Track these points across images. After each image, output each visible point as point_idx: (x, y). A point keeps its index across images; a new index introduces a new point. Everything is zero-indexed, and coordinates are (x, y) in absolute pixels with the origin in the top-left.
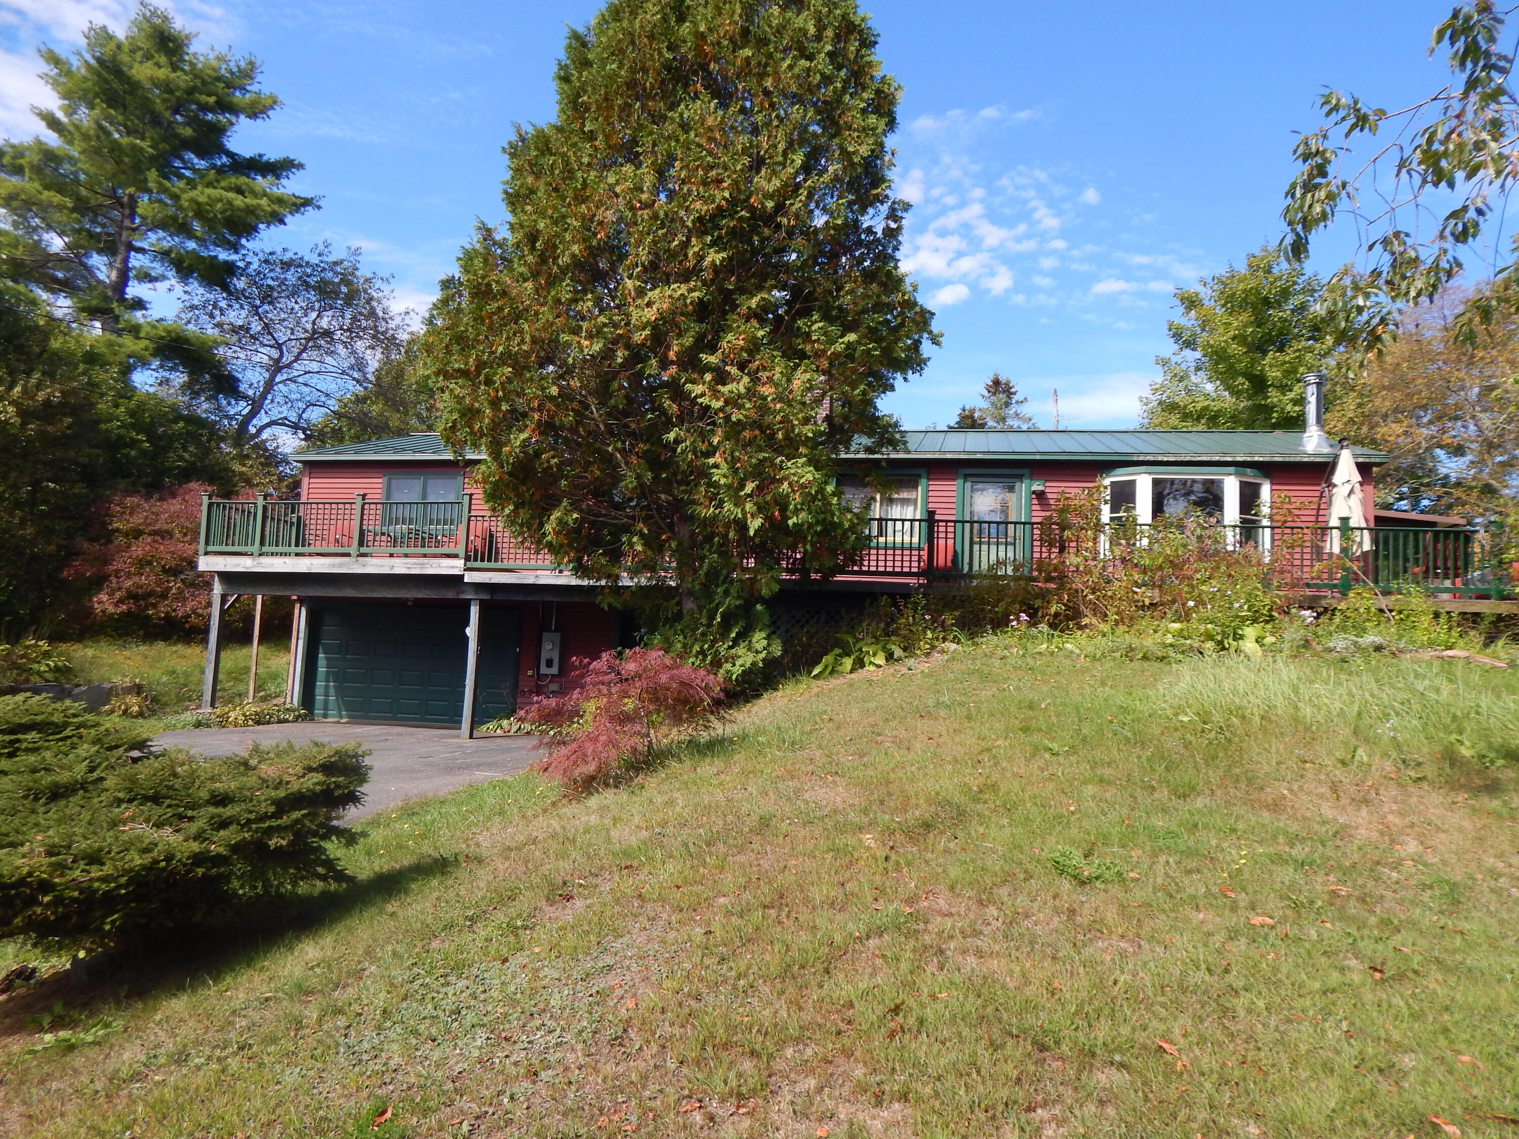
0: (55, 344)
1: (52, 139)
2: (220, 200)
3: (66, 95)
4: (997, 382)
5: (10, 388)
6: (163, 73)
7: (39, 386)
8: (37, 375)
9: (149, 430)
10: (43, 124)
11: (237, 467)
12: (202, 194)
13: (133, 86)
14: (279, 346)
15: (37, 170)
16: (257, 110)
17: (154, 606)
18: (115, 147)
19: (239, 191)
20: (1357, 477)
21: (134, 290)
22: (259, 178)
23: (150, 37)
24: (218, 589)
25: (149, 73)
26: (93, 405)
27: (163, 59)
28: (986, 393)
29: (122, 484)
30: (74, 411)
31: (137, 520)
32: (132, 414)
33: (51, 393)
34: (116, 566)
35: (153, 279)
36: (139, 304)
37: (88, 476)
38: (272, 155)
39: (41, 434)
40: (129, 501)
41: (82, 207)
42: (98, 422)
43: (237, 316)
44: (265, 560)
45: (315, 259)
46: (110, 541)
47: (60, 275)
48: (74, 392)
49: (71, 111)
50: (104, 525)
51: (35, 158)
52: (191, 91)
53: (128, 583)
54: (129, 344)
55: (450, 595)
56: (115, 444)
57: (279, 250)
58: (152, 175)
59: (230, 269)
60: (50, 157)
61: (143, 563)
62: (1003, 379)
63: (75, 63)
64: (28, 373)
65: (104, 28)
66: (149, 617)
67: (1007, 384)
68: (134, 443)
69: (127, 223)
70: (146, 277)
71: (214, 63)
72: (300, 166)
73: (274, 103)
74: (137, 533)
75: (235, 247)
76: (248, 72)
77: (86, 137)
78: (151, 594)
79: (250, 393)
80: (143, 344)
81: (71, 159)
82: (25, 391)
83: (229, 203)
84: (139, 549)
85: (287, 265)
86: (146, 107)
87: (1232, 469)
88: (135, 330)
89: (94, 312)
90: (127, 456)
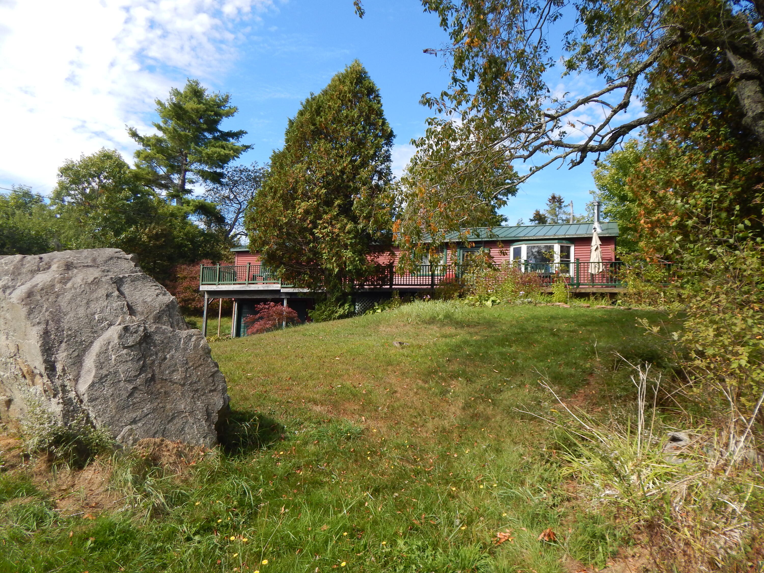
0: (160, 211)
1: (160, 134)
2: (215, 153)
3: (163, 117)
4: (554, 198)
5: (145, 229)
6: (195, 106)
7: (154, 228)
8: (153, 225)
9: (192, 241)
10: (156, 128)
11: (223, 252)
12: (209, 150)
13: (185, 112)
14: (240, 203)
15: (155, 145)
16: (229, 114)
17: (191, 304)
18: (180, 135)
19: (223, 147)
20: (599, 242)
21: (188, 186)
22: (231, 139)
23: (191, 92)
24: (206, 296)
25: (191, 106)
26: (172, 233)
27: (195, 99)
28: (549, 203)
29: (181, 261)
30: (165, 236)
31: (185, 273)
32: (185, 235)
33: (159, 230)
34: (178, 290)
35: (193, 183)
36: (190, 191)
37: (171, 259)
38: (235, 130)
39: (154, 244)
40: (183, 267)
41: (169, 157)
42: (174, 238)
43: (226, 192)
44: (220, 286)
45: (252, 168)
46: (176, 281)
47: (163, 182)
48: (165, 230)
49: (166, 122)
50: (175, 275)
51: (153, 141)
52: (205, 111)
53: (182, 296)
54: (185, 208)
55: (277, 297)
56: (180, 246)
57: (239, 166)
58: (193, 145)
59: (222, 175)
60: (159, 141)
61: (186, 288)
62: (557, 195)
63: (167, 105)
64: (151, 223)
65: (176, 89)
66: (189, 308)
67: (559, 198)
68: (186, 246)
69: (184, 162)
70: (192, 182)
71: (214, 98)
72: (246, 133)
73: (236, 109)
74: (185, 278)
75: (222, 167)
76: (226, 100)
77: (170, 133)
78: (189, 299)
79: (229, 222)
80: (192, 208)
81: (165, 141)
82: (150, 230)
83: (219, 153)
84: (185, 284)
85: (241, 171)
86: (190, 118)
87: (557, 241)
88: (188, 203)
89: (173, 196)
90: (184, 250)
